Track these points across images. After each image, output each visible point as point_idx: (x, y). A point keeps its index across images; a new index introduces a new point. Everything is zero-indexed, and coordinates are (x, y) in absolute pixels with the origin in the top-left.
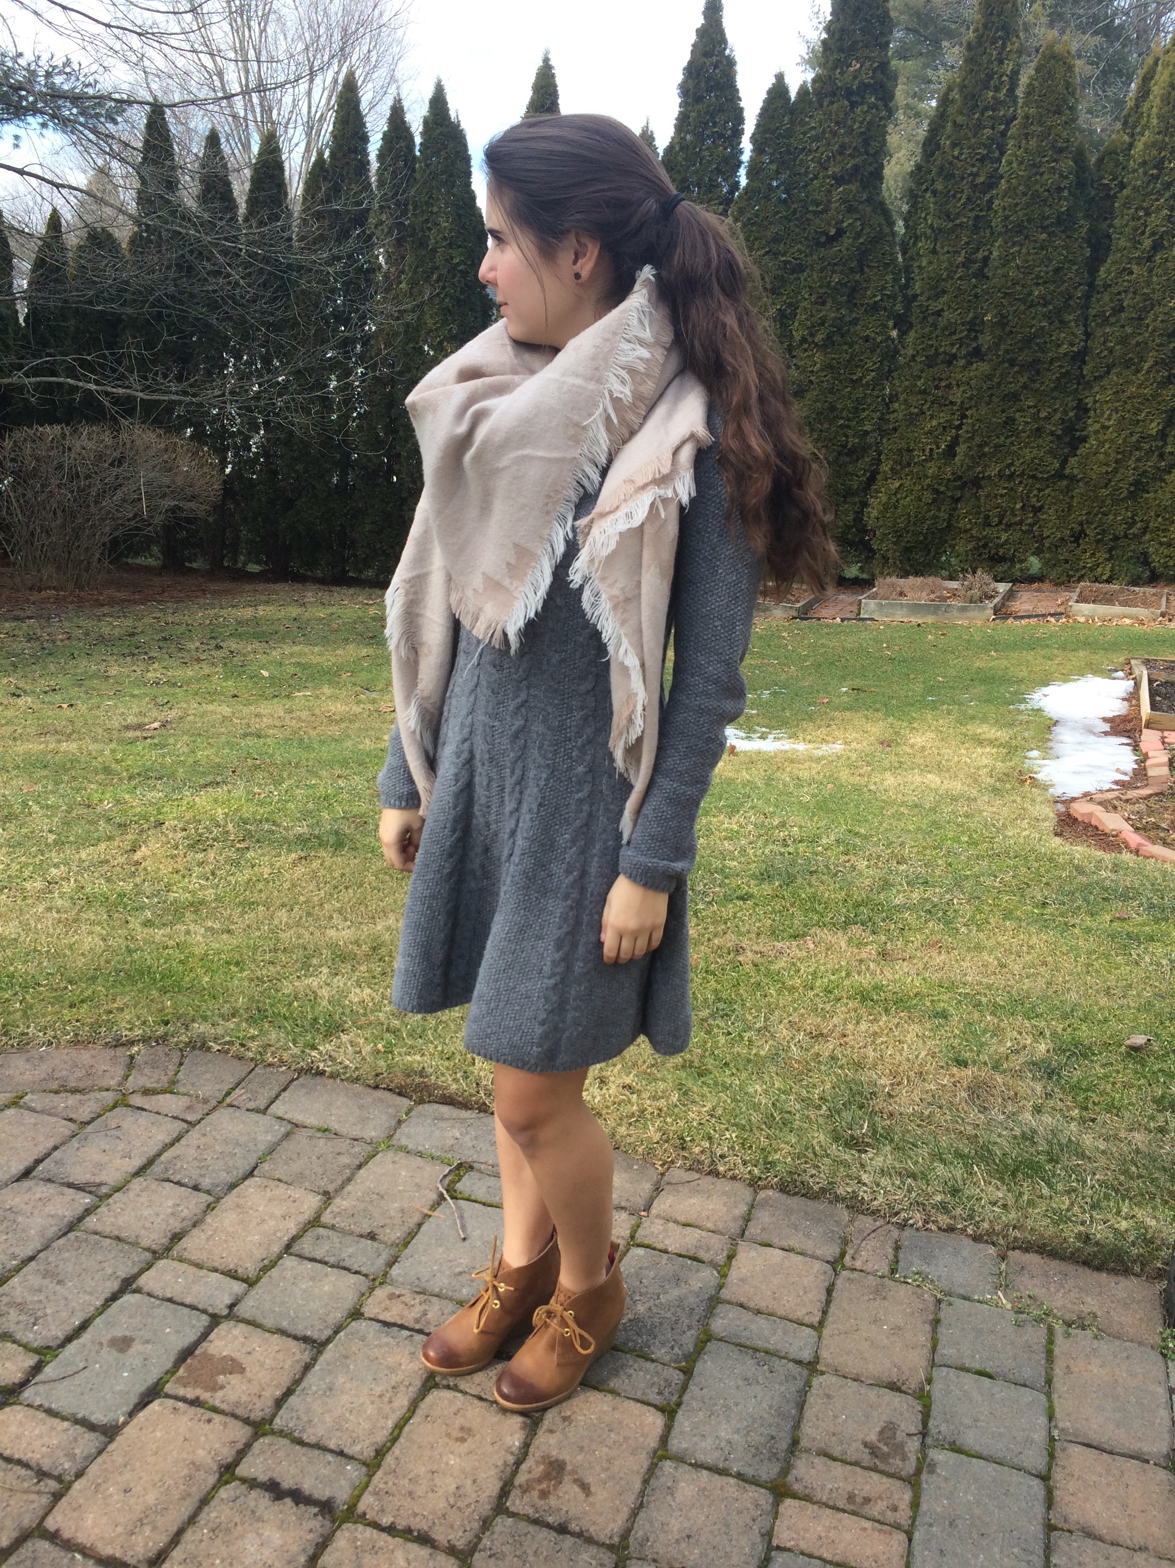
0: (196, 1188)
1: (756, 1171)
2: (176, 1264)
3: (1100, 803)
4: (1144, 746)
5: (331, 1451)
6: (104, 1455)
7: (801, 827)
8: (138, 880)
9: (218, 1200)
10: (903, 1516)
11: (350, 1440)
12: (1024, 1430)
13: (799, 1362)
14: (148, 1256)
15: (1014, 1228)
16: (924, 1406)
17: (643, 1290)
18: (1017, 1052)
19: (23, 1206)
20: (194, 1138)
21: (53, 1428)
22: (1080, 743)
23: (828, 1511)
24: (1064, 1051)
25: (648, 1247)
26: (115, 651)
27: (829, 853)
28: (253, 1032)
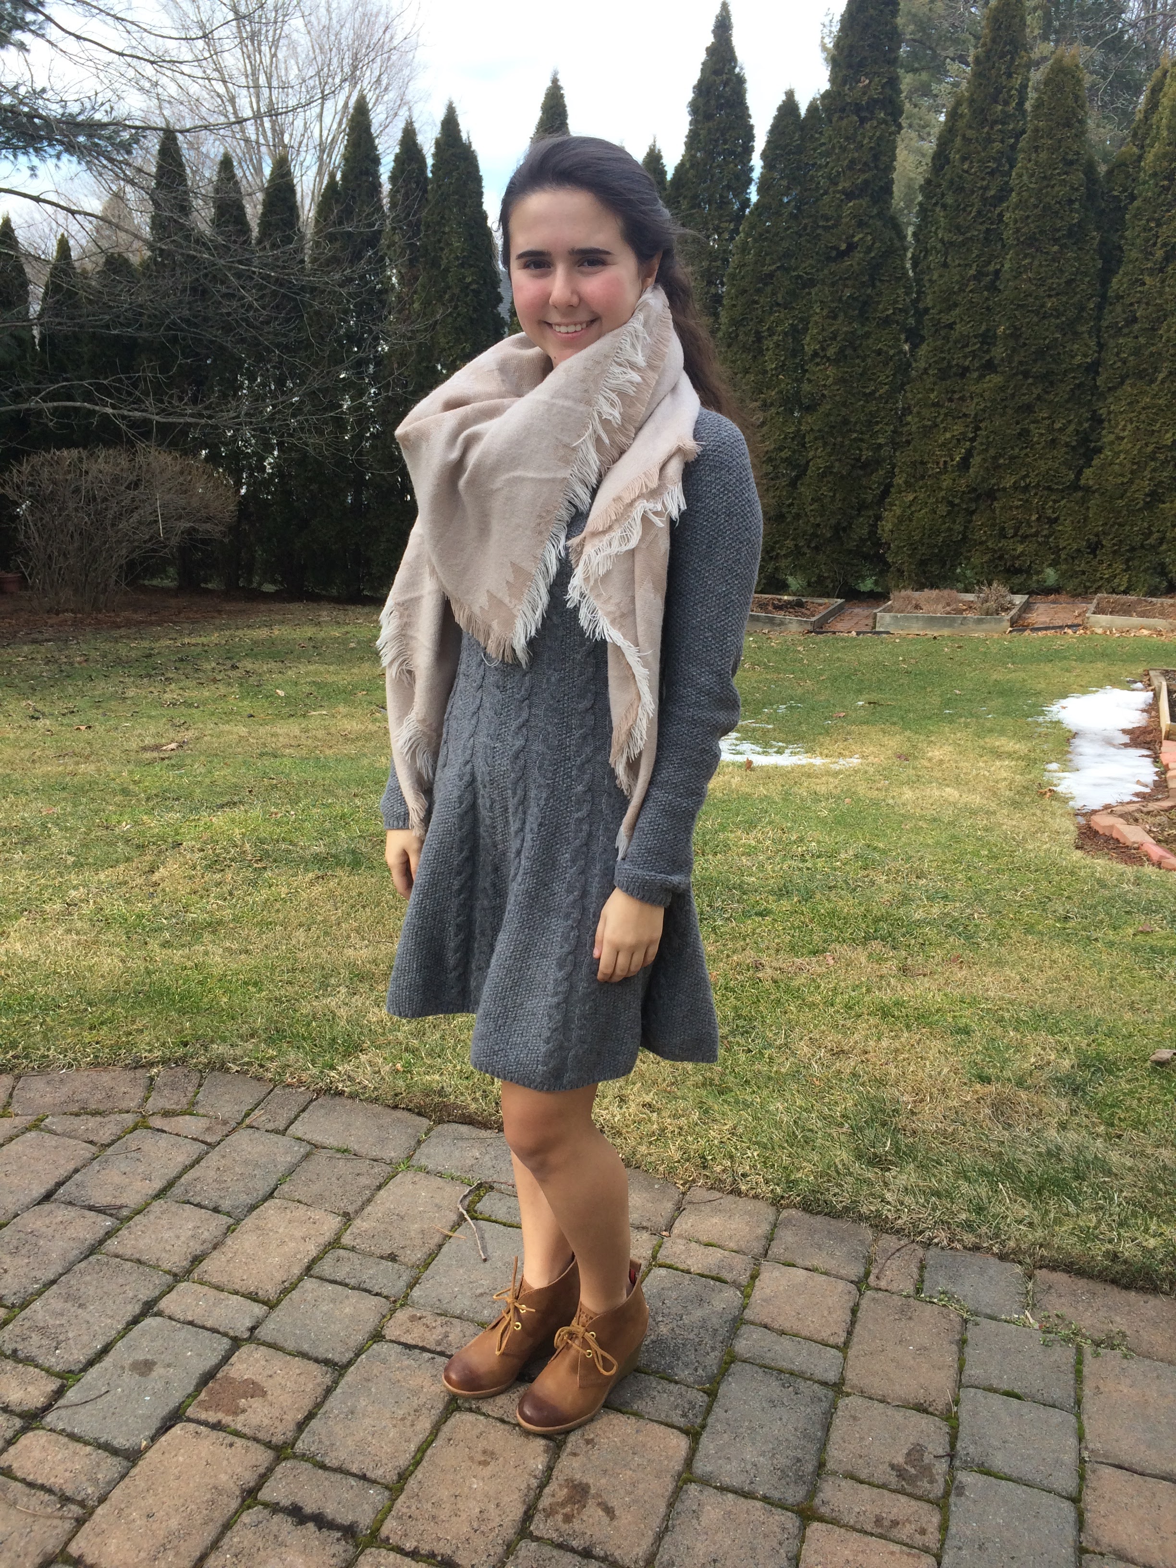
0: (216, 1210)
1: (779, 1190)
2: (196, 1287)
3: (1121, 816)
4: (1165, 758)
5: (354, 1475)
6: (127, 1479)
7: (819, 842)
8: (156, 901)
9: (238, 1222)
10: (932, 1539)
11: (372, 1464)
12: (1053, 1451)
13: (824, 1384)
14: (169, 1278)
15: (1041, 1246)
16: (952, 1428)
17: (666, 1311)
18: (1041, 1068)
19: (44, 1229)
20: (213, 1158)
21: (75, 1453)
22: (1100, 755)
23: (855, 1535)
24: (1089, 1067)
25: (669, 1267)
26: (133, 672)
27: (848, 868)
28: (272, 1052)
